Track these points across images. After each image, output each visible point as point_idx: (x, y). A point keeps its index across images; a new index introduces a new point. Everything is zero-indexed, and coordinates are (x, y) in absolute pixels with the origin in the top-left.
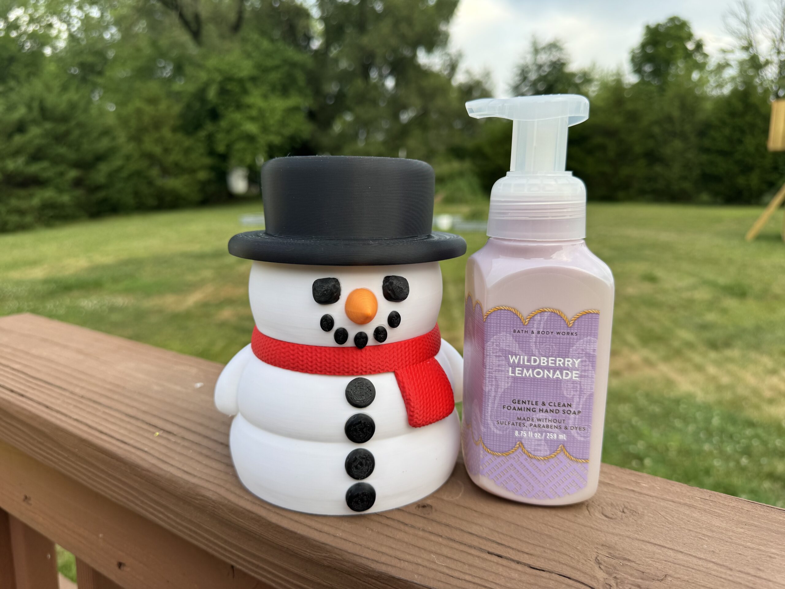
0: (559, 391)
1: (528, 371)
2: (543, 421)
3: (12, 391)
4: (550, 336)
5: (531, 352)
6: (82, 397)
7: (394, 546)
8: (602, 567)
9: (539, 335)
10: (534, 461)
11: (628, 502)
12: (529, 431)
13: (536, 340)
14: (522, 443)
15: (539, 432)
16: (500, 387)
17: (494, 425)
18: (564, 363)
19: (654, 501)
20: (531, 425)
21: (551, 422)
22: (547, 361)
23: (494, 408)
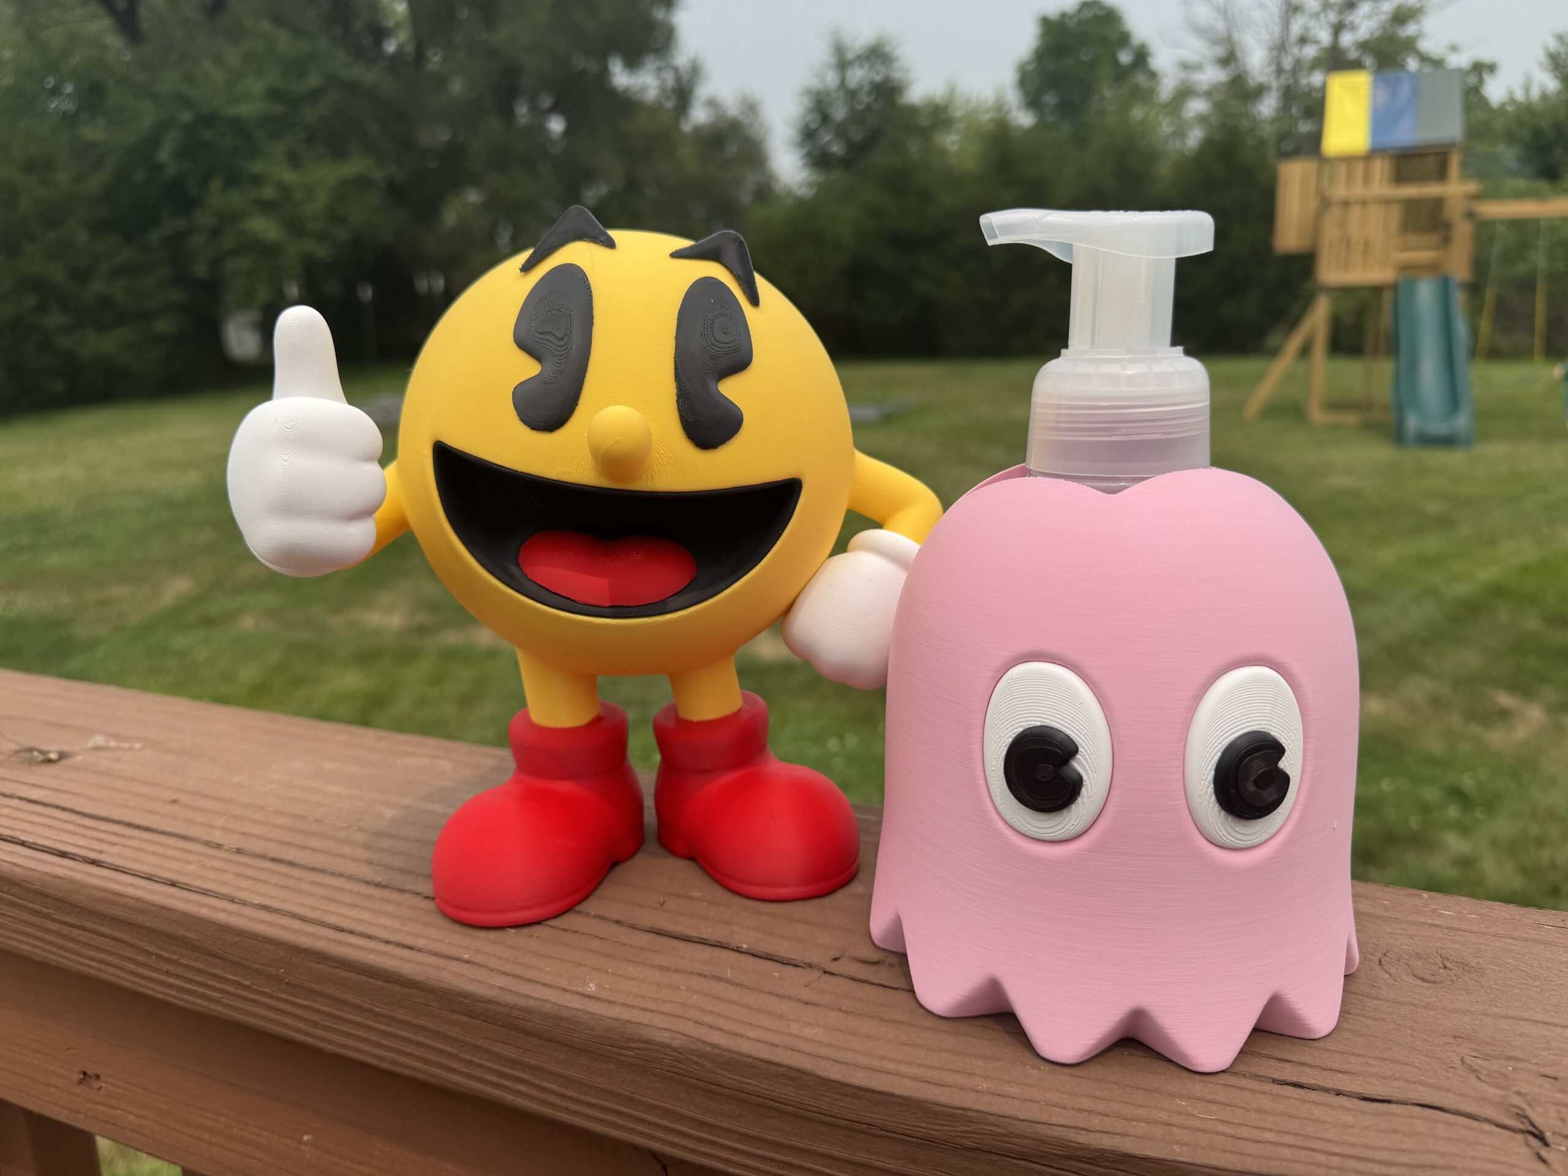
3: (63, 855)
6: (239, 851)
7: (1098, 1093)
8: (1482, 1077)
11: (1441, 948)
19: (1482, 941)
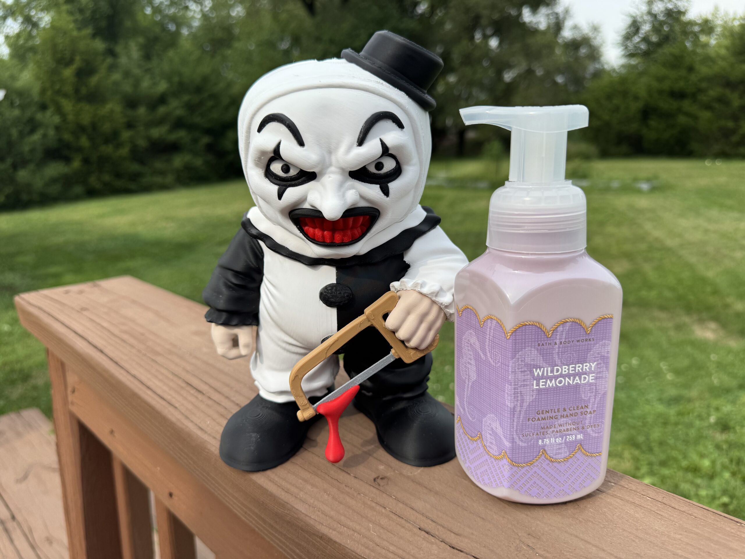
0: (578, 395)
1: (551, 381)
2: (564, 426)
4: (571, 345)
5: (554, 363)
9: (561, 346)
10: (555, 464)
12: (551, 437)
13: (559, 350)
14: (545, 450)
15: (560, 436)
16: (525, 401)
17: (519, 438)
18: (582, 369)
20: (553, 431)
21: (571, 425)
22: (567, 369)
23: (519, 422)
